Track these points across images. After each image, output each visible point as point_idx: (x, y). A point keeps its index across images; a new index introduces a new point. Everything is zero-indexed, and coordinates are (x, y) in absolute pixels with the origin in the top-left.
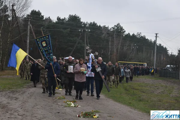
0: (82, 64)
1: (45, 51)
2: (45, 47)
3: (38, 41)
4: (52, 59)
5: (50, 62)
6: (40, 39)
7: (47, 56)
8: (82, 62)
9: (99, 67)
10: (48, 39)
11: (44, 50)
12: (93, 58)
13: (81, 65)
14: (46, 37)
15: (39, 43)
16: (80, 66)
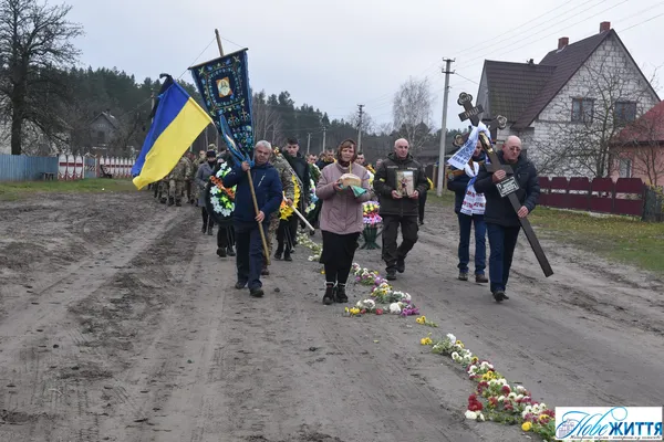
0: (346, 164)
1: (227, 115)
2: (227, 98)
3: (202, 76)
4: (249, 145)
5: (241, 160)
6: (210, 68)
7: (232, 133)
8: (347, 154)
9: (508, 175)
10: (239, 70)
11: (221, 112)
12: (487, 142)
13: (344, 165)
14: (233, 61)
15: (203, 82)
16: (340, 169)
